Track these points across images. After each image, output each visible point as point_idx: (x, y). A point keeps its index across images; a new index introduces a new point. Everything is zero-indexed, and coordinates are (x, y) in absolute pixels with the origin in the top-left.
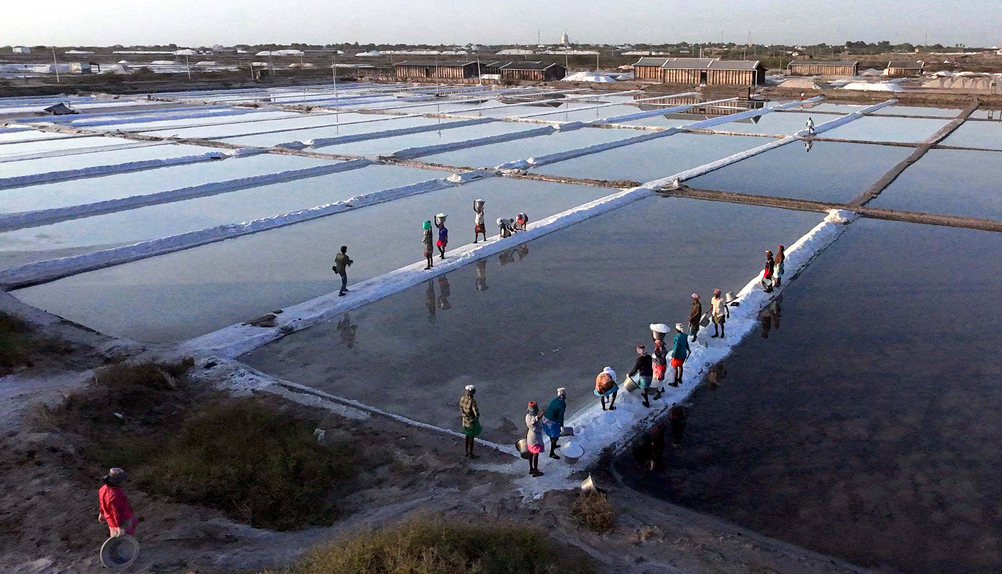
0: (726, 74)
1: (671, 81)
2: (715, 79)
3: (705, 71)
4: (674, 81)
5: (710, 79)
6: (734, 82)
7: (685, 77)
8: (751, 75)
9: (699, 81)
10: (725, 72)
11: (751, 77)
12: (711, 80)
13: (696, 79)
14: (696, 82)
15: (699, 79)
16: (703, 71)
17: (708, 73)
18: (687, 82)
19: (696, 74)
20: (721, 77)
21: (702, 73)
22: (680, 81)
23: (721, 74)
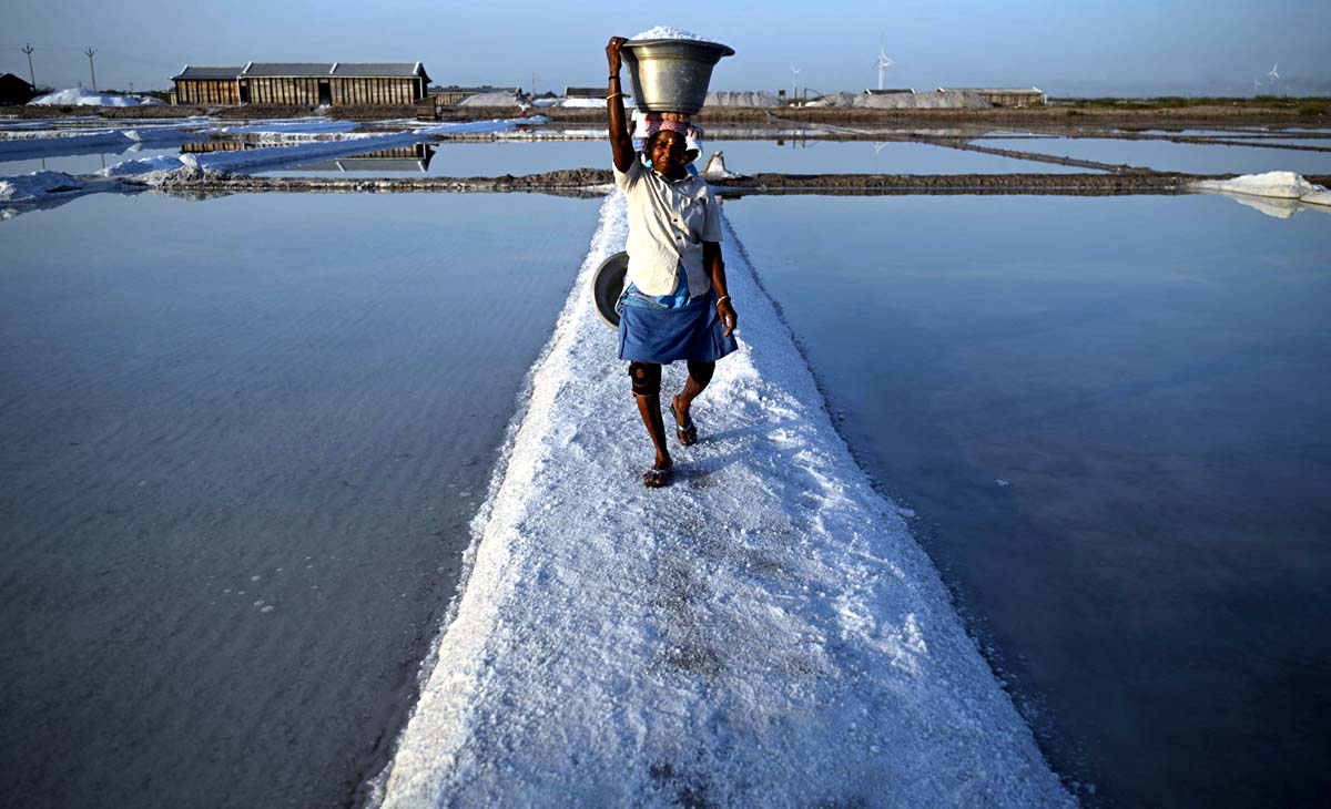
0: (367, 85)
1: (264, 100)
2: (346, 94)
3: (326, 81)
4: (269, 100)
5: (337, 97)
6: (382, 98)
7: (289, 92)
8: (411, 86)
9: (317, 100)
10: (363, 82)
11: (412, 90)
12: (340, 97)
13: (310, 95)
14: (311, 101)
15: (317, 95)
16: (323, 81)
17: (332, 84)
18: (293, 102)
19: (310, 87)
20: (357, 91)
21: (320, 84)
22: (281, 101)
23: (357, 86)
